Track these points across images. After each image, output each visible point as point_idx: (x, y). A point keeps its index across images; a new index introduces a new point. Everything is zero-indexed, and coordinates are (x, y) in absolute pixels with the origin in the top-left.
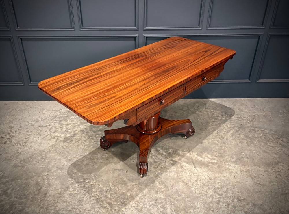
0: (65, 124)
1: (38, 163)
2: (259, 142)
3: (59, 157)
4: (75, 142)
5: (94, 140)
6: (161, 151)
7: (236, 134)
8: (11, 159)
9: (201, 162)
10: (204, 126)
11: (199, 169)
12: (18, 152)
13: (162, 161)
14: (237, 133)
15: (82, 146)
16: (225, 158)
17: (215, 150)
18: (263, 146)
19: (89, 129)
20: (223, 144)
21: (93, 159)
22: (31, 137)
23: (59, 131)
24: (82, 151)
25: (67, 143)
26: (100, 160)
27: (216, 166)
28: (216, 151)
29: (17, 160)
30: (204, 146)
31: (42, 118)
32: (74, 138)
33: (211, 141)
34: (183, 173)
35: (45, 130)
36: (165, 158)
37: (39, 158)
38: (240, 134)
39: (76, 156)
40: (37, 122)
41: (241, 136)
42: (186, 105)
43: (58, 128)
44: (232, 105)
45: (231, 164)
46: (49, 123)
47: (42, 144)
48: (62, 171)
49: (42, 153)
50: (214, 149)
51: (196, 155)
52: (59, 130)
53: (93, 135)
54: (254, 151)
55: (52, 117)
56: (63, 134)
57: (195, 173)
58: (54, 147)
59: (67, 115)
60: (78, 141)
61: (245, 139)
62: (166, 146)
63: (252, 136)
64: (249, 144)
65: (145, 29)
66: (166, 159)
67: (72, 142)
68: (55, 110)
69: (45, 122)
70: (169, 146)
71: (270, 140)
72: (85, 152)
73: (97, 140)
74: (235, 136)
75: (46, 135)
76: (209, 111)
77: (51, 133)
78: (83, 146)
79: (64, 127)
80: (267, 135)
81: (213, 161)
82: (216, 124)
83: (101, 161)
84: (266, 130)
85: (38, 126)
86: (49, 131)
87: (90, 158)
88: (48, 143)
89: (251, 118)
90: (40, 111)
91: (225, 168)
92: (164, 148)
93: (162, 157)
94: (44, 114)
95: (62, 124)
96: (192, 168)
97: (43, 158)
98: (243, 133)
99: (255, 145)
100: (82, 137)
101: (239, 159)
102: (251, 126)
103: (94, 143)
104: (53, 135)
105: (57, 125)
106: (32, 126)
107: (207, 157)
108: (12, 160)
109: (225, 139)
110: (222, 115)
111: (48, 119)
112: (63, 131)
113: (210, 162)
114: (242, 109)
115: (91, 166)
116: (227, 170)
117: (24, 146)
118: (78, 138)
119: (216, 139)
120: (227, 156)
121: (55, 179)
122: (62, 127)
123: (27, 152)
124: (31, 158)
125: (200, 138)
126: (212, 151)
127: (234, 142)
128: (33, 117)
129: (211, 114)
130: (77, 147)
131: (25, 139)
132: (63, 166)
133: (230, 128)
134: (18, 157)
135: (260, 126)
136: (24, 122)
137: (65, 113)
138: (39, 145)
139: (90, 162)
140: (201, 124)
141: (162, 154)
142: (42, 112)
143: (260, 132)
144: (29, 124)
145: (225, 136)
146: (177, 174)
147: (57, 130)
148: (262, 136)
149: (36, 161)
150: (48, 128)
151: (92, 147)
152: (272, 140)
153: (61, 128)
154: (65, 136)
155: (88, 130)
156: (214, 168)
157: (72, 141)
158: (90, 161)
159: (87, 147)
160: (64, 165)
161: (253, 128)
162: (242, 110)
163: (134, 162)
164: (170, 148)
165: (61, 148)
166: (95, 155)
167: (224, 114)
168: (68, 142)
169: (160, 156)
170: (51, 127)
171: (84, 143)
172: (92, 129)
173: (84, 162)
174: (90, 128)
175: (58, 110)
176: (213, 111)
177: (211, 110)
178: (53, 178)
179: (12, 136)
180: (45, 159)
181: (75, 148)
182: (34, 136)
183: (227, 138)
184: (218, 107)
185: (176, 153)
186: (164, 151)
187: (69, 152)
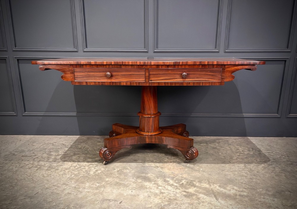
0: (54, 155)
1: (4, 190)
3: (33, 185)
4: (61, 171)
5: (85, 170)
6: (171, 182)
9: (225, 194)
10: (227, 159)
11: (223, 202)
13: (171, 192)
14: (270, 167)
15: (68, 175)
16: (258, 191)
17: (244, 182)
20: (253, 177)
21: (78, 188)
22: (6, 166)
23: (45, 160)
24: (67, 179)
25: (50, 172)
26: (87, 189)
27: (246, 199)
30: (229, 178)
31: (30, 150)
32: (61, 167)
33: (237, 174)
34: (200, 206)
35: (28, 160)
36: (176, 189)
37: (7, 186)
38: (274, 168)
39: (58, 184)
40: (21, 152)
41: (277, 170)
42: (204, 141)
43: (45, 158)
44: (260, 143)
45: (268, 198)
46: (36, 154)
47: (18, 173)
48: (32, 200)
50: (241, 181)
51: (217, 187)
53: (85, 165)
55: (42, 148)
56: (48, 164)
57: (218, 206)
58: (31, 175)
59: (61, 147)
60: (65, 170)
61: (282, 173)
62: (178, 177)
64: (289, 178)
65: (155, 51)
67: (57, 171)
68: (48, 143)
69: (32, 152)
70: (182, 177)
72: (69, 181)
73: (89, 170)
74: (269, 169)
75: (27, 164)
76: (232, 147)
77: (33, 163)
78: (70, 175)
79: (53, 158)
81: (242, 194)
83: (89, 190)
85: (21, 156)
86: (32, 160)
87: (75, 187)
88: (26, 171)
89: (285, 154)
91: (260, 201)
92: (175, 179)
93: (172, 188)
94: (33, 146)
96: (212, 200)
97: (12, 186)
98: (279, 167)
100: (71, 166)
101: (278, 193)
102: (288, 161)
103: (84, 173)
104: (36, 164)
105: (45, 155)
106: (14, 156)
107: (233, 189)
109: (255, 172)
110: (249, 151)
111: (36, 150)
112: (50, 161)
113: (238, 194)
115: (73, 195)
116: (262, 204)
118: (66, 167)
119: (243, 172)
120: (260, 188)
121: (18, 208)
122: (50, 157)
125: (223, 171)
126: (240, 183)
127: (267, 175)
128: (19, 149)
129: (236, 149)
130: (61, 176)
132: (35, 194)
133: (260, 162)
137: (58, 145)
138: (13, 173)
139: (73, 192)
140: (223, 158)
141: (172, 185)
142: (32, 144)
144: (11, 154)
145: (254, 169)
146: (191, 207)
147: (43, 159)
150: (32, 157)
151: (80, 176)
153: (48, 158)
154: (51, 165)
155: (81, 160)
156: (244, 201)
157: (57, 169)
159: (74, 177)
160: (37, 193)
161: (291, 163)
162: (272, 147)
163: (134, 192)
164: (183, 179)
165: (40, 176)
166: (82, 184)
167: (251, 150)
169: (170, 187)
170: (36, 157)
171: (71, 173)
172: (86, 159)
173: (65, 191)
174: (84, 159)
175: (52, 143)
177: (235, 146)
178: (15, 207)
180: (13, 187)
181: (58, 176)
182: (11, 165)
183: (257, 171)
184: (243, 144)
185: (191, 184)
186: (175, 181)
187: (49, 181)
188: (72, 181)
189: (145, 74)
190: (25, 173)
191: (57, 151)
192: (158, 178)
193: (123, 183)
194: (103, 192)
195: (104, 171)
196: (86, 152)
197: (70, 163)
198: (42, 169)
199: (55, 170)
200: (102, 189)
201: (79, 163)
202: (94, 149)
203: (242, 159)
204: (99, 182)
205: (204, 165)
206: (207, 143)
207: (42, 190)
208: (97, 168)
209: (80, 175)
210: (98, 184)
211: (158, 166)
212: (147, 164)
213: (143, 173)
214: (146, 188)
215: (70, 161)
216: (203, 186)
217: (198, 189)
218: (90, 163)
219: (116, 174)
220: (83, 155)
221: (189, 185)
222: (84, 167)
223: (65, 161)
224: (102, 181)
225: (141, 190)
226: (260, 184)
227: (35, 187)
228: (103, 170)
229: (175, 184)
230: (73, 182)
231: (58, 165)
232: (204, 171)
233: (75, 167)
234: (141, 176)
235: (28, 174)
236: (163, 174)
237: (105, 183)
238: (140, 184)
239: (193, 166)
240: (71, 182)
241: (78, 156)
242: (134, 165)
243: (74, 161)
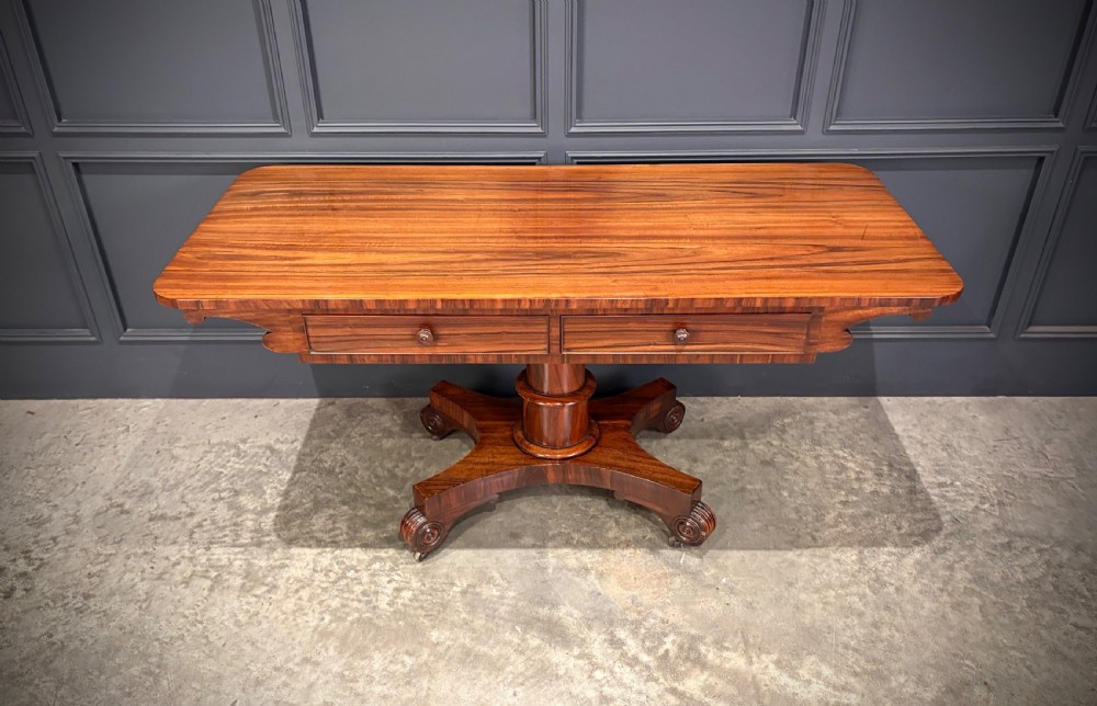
0: (251, 507)
1: (129, 694)
2: (1032, 604)
3: (214, 668)
4: (286, 596)
5: (362, 588)
6: (632, 646)
7: (936, 566)
8: (22, 675)
9: (795, 700)
10: (807, 524)
12: (54, 639)
13: (633, 696)
14: (940, 561)
15: (311, 613)
16: (894, 684)
17: (853, 642)
18: (1048, 627)
19: (347, 533)
20: (883, 613)
21: (352, 681)
22: (111, 570)
23: (226, 539)
24: (312, 637)
25: (254, 599)
26: (379, 682)
28: (856, 650)
29: (45, 678)
30: (807, 622)
31: (167, 480)
32: (285, 574)
33: (833, 600)
35: (172, 536)
36: (647, 681)
37: (135, 670)
38: (951, 568)
39: (287, 661)
40: (143, 495)
41: (959, 576)
42: (735, 424)
43: (224, 527)
44: (918, 430)
46: (193, 504)
47: (155, 604)
49: (147, 648)
50: (845, 638)
51: (772, 666)
52: (225, 536)
53: (358, 560)
54: (1014, 648)
55: (207, 473)
56: (239, 556)
58: (199, 618)
59: (265, 465)
60: (297, 591)
61: (973, 591)
62: (652, 621)
63: (1005, 578)
64: (991, 618)
65: (573, 130)
66: (649, 684)
67: (274, 596)
68: (220, 443)
69: (177, 497)
70: (663, 620)
71: (1077, 599)
72: (320, 645)
73: (373, 586)
74: (933, 575)
75: (173, 559)
76: (824, 456)
77: (193, 552)
78: (316, 615)
79: (250, 523)
80: (1063, 570)
81: (844, 697)
82: (852, 517)
83: (385, 689)
84: (1058, 549)
85: (147, 516)
86: (187, 538)
87: (342, 676)
88: (178, 597)
89: (995, 489)
90: (161, 448)
92: (643, 631)
93: (633, 676)
94: (175, 458)
95: (239, 510)
97: (151, 672)
98: (967, 562)
99: (1018, 622)
100: (315, 571)
101: (952, 691)
102: (998, 530)
103: (360, 601)
104: (203, 560)
105: (222, 512)
106: (124, 516)
107: (819, 675)
108: (27, 678)
109: (891, 589)
110: (879, 475)
111: (188, 483)
112: (243, 541)
113: (833, 700)
114: (955, 445)
117: (79, 611)
118: (299, 574)
119: (854, 589)
120: (900, 671)
122: (240, 519)
123: (90, 641)
124: (101, 673)
125: (791, 584)
126: (840, 650)
127: (927, 605)
128: (132, 475)
129: (836, 468)
130: (291, 618)
131: (90, 575)
133: (911, 535)
134: (51, 667)
135: (1033, 528)
136: (93, 495)
137: (256, 455)
138: (140, 608)
139: (338, 696)
140: (793, 516)
141: (633, 662)
142: (169, 450)
143: (1036, 556)
144: (112, 506)
145: (889, 575)
147: (221, 534)
148: (1045, 575)
149: (121, 688)
150: (184, 524)
151: (350, 618)
152: (1084, 597)
153: (235, 524)
154: (250, 564)
155: (340, 538)
157: (275, 587)
158: (340, 692)
159: (331, 622)
161: (1007, 540)
162: (956, 451)
163: (520, 695)
164: (667, 630)
165: (226, 623)
166: (363, 659)
167: (885, 468)
168: (255, 596)
169: (628, 669)
170: (196, 520)
171: (321, 603)
172: (356, 532)
173: (314, 695)
174: (349, 528)
175: (232, 440)
176: (840, 453)
177: (836, 451)
179: (37, 563)
180: (156, 677)
181: (283, 623)
182: (125, 565)
183: (898, 584)
184: (862, 435)
185: (692, 656)
186: (644, 642)
187: (259, 645)
188: (328, 643)
189: (549, 332)
190: (176, 608)
191: (257, 490)
192: (590, 628)
193: (485, 655)
194: (428, 696)
195: (422, 593)
196: (352, 491)
197: (307, 550)
198: (226, 584)
199: (269, 591)
200: (425, 683)
201: (338, 552)
202: (377, 476)
203: (854, 520)
204: (411, 651)
205: (733, 558)
206: (743, 437)
207: (244, 690)
208: (396, 578)
209: (348, 614)
210: (409, 660)
211: (589, 566)
212: (553, 557)
213: (542, 602)
214: (558, 677)
215: (306, 540)
216: (727, 666)
217: (712, 680)
218: (371, 553)
219: (460, 606)
220: (346, 508)
221: (687, 658)
222: (357, 571)
223: (290, 542)
224: (419, 643)
225: (541, 687)
226: (900, 649)
227: (219, 677)
228: (417, 589)
229: (645, 658)
230: (332, 652)
231: (271, 561)
232: (732, 591)
233: (327, 572)
234: (539, 620)
235: (187, 612)
236: (606, 608)
237: (430, 655)
238: (537, 657)
239: (697, 560)
240: (327, 649)
241: (331, 516)
242: (510, 557)
243: (320, 543)
